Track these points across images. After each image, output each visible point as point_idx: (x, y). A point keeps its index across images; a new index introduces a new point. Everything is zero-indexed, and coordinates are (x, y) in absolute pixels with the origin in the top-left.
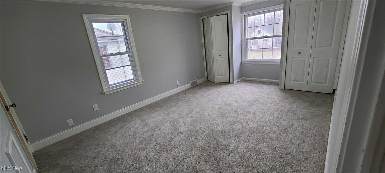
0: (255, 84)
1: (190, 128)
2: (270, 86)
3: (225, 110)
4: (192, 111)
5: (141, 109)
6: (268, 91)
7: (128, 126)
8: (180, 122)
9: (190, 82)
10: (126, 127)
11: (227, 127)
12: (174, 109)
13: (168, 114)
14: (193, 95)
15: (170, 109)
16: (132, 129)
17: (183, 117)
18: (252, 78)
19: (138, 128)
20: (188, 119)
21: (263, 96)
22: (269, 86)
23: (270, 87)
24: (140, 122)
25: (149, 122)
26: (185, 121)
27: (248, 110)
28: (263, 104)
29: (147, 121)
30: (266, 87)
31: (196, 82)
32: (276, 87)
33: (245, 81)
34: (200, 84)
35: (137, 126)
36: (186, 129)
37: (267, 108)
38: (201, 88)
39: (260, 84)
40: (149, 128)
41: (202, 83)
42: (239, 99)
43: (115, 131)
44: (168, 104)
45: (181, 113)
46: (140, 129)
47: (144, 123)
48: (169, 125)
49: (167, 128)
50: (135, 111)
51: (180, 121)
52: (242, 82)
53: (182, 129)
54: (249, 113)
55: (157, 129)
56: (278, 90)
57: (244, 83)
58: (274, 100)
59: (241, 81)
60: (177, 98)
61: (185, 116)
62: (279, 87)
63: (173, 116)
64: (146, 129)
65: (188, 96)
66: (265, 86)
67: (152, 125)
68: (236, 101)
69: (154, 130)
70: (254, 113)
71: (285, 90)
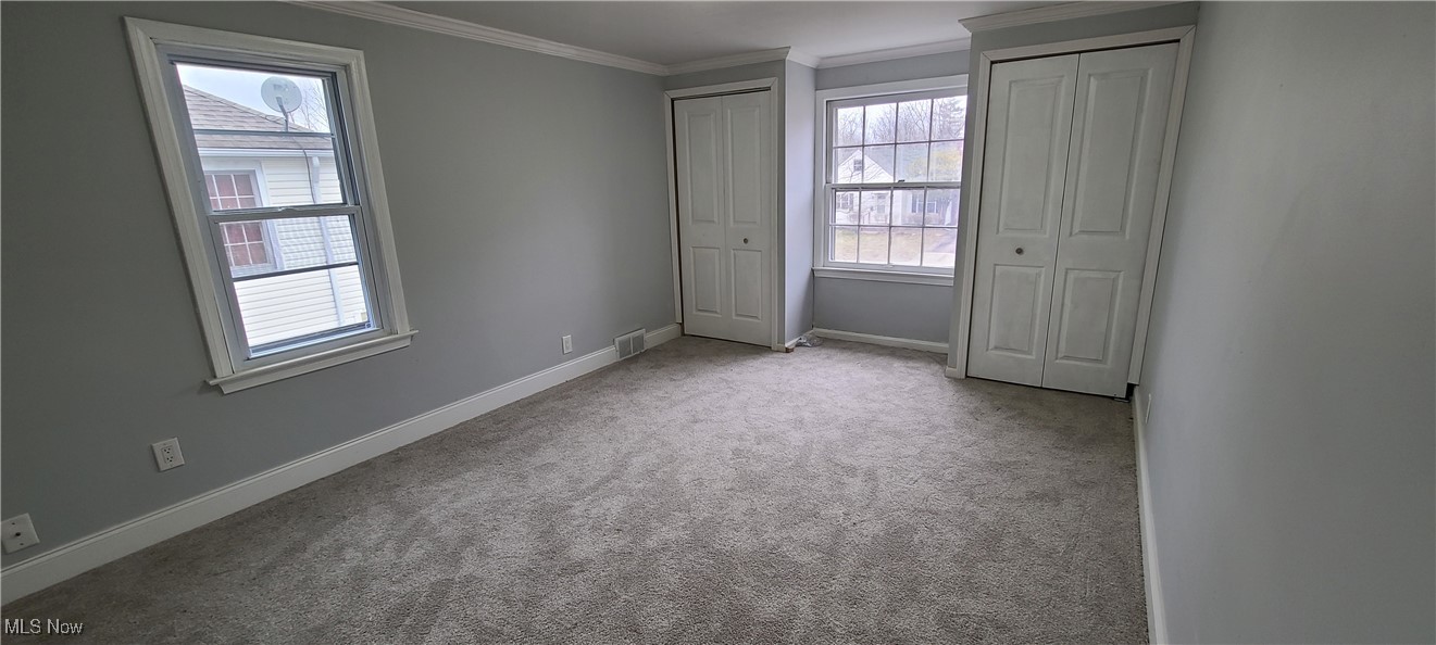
0: (862, 355)
1: (619, 542)
2: (917, 365)
3: (759, 458)
4: (624, 466)
5: (399, 458)
6: (910, 386)
7: (327, 541)
8: (573, 517)
9: (617, 340)
10: (317, 545)
11: (771, 535)
12: (549, 454)
13: (522, 477)
14: (627, 394)
15: (530, 455)
16: (349, 553)
17: (584, 494)
18: (850, 333)
19: (378, 548)
20: (607, 504)
21: (896, 402)
22: (911, 364)
23: (917, 369)
24: (389, 517)
25: (434, 520)
26: (594, 511)
27: (846, 460)
28: (897, 434)
29: (424, 512)
30: (903, 369)
31: (640, 341)
32: (936, 367)
33: (823, 342)
34: (656, 350)
35: (374, 536)
36: (601, 547)
37: (915, 451)
38: (659, 366)
39: (880, 355)
40: (429, 546)
41: (662, 345)
42: (807, 415)
43: (261, 564)
44: (523, 431)
45: (576, 475)
46: (388, 553)
47: (410, 521)
48: (524, 531)
49: (514, 544)
50: (367, 464)
51: (573, 511)
52: (814, 345)
53: (582, 549)
54: (852, 471)
55: (469, 554)
56: (946, 381)
57: (824, 352)
58: (937, 420)
59: (809, 340)
60: (560, 405)
61: (595, 489)
62: (948, 368)
63: (541, 490)
64: (414, 553)
65: (608, 399)
66: (898, 366)
67: (446, 531)
68: (799, 423)
69: (455, 559)
70: (871, 475)
71: (969, 381)
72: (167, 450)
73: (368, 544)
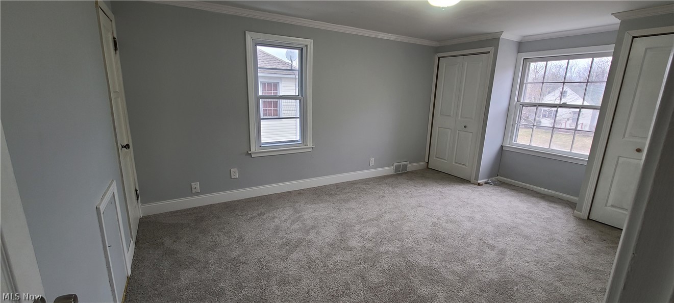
0: (522, 194)
1: (369, 245)
2: (556, 206)
3: (444, 229)
4: (381, 216)
5: (300, 193)
6: (546, 216)
7: (271, 214)
8: (354, 230)
9: (394, 164)
10: (268, 214)
12: (353, 204)
13: (340, 210)
14: (392, 188)
15: (345, 203)
16: (276, 220)
17: (362, 223)
18: (519, 182)
19: (285, 221)
20: (369, 229)
21: (534, 222)
22: (553, 205)
23: (556, 208)
24: (291, 212)
25: (305, 217)
26: (363, 230)
27: (491, 242)
28: (527, 237)
29: (303, 213)
30: (546, 206)
31: (405, 167)
32: (569, 210)
33: (501, 184)
34: (412, 172)
35: (285, 217)
36: (361, 244)
37: (534, 248)
38: (411, 179)
39: (534, 196)
40: (301, 225)
41: (416, 171)
42: (478, 216)
43: (251, 216)
44: (345, 193)
45: (361, 215)
46: (288, 224)
47: (298, 215)
48: (334, 230)
49: (329, 233)
50: (290, 192)
51: (355, 228)
52: (495, 185)
53: (353, 243)
54: (492, 248)
55: (313, 232)
56: (572, 219)
57: (500, 189)
58: (557, 237)
59: (493, 182)
60: (363, 187)
61: (366, 222)
62: (575, 211)
63: (345, 217)
64: (296, 226)
65: (384, 188)
66: (543, 205)
67: (308, 222)
68: (472, 219)
69: (308, 232)
70: (503, 253)
71: (589, 221)
72: (235, 172)
73: (283, 219)
